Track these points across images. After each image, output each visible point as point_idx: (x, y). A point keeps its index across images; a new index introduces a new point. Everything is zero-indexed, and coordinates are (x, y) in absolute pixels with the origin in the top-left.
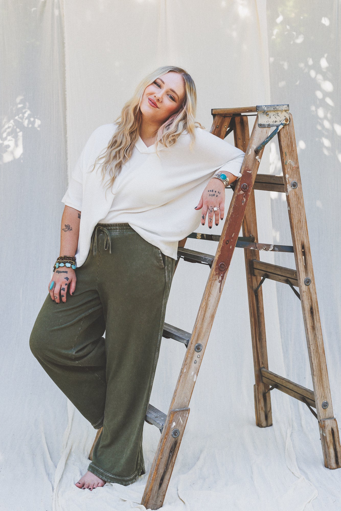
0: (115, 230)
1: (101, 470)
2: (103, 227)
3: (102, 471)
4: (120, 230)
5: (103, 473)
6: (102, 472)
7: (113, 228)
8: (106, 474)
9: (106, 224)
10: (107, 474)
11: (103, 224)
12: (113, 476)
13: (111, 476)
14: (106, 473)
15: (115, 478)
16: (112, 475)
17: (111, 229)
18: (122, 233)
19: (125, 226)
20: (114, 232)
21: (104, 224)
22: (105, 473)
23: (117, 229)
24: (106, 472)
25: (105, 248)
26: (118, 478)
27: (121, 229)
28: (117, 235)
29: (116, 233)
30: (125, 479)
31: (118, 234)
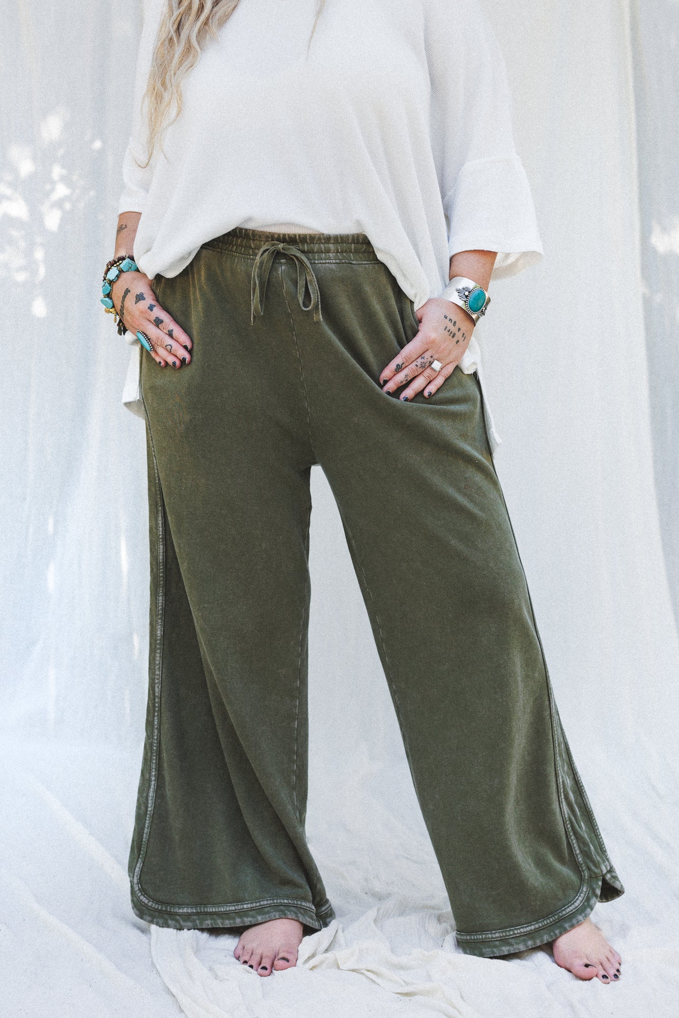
0: (322, 252)
1: (494, 936)
2: (283, 243)
3: (497, 935)
4: (338, 252)
5: (504, 936)
6: (501, 937)
7: (316, 247)
8: (514, 934)
9: (295, 235)
10: (516, 932)
11: (284, 235)
12: (533, 927)
13: (528, 929)
14: (511, 933)
15: (540, 927)
16: (528, 926)
17: (311, 251)
18: (346, 263)
19: (354, 243)
20: (322, 259)
21: (289, 235)
22: (508, 934)
23: (328, 251)
24: (509, 931)
25: (301, 305)
26: (548, 923)
27: (342, 252)
28: (332, 270)
29: (329, 263)
30: (564, 912)
31: (333, 266)
